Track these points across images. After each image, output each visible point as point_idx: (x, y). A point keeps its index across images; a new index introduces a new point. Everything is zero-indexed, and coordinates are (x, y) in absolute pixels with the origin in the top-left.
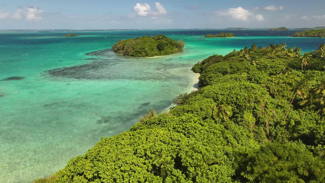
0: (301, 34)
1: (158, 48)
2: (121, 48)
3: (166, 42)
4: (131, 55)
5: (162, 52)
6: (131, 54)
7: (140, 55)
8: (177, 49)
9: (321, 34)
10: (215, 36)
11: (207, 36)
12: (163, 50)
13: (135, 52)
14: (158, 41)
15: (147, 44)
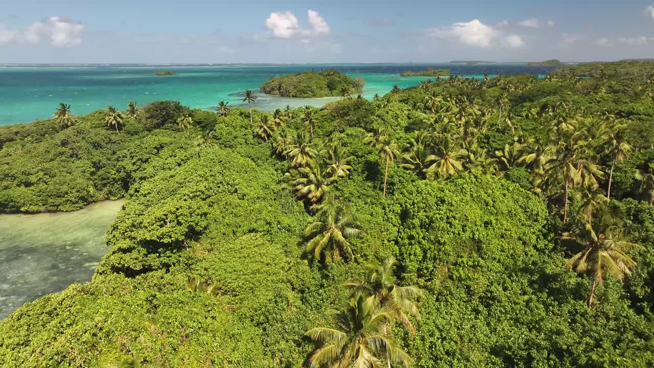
0: (563, 71)
1: (328, 86)
2: (276, 87)
3: (338, 79)
4: (293, 96)
5: (334, 92)
6: (293, 94)
7: (305, 95)
8: (353, 89)
9: (593, 71)
10: (418, 74)
11: (405, 74)
12: (335, 89)
13: (298, 91)
14: (328, 77)
15: (314, 81)
